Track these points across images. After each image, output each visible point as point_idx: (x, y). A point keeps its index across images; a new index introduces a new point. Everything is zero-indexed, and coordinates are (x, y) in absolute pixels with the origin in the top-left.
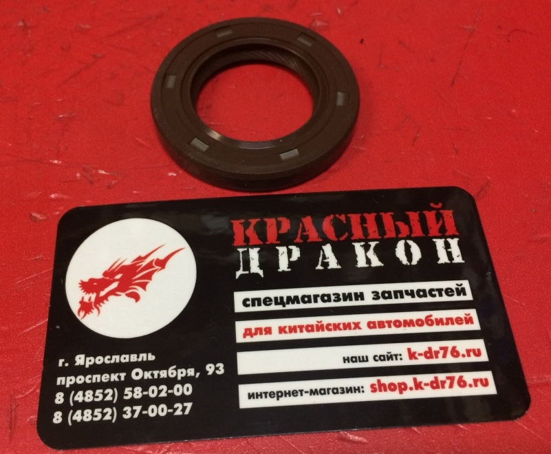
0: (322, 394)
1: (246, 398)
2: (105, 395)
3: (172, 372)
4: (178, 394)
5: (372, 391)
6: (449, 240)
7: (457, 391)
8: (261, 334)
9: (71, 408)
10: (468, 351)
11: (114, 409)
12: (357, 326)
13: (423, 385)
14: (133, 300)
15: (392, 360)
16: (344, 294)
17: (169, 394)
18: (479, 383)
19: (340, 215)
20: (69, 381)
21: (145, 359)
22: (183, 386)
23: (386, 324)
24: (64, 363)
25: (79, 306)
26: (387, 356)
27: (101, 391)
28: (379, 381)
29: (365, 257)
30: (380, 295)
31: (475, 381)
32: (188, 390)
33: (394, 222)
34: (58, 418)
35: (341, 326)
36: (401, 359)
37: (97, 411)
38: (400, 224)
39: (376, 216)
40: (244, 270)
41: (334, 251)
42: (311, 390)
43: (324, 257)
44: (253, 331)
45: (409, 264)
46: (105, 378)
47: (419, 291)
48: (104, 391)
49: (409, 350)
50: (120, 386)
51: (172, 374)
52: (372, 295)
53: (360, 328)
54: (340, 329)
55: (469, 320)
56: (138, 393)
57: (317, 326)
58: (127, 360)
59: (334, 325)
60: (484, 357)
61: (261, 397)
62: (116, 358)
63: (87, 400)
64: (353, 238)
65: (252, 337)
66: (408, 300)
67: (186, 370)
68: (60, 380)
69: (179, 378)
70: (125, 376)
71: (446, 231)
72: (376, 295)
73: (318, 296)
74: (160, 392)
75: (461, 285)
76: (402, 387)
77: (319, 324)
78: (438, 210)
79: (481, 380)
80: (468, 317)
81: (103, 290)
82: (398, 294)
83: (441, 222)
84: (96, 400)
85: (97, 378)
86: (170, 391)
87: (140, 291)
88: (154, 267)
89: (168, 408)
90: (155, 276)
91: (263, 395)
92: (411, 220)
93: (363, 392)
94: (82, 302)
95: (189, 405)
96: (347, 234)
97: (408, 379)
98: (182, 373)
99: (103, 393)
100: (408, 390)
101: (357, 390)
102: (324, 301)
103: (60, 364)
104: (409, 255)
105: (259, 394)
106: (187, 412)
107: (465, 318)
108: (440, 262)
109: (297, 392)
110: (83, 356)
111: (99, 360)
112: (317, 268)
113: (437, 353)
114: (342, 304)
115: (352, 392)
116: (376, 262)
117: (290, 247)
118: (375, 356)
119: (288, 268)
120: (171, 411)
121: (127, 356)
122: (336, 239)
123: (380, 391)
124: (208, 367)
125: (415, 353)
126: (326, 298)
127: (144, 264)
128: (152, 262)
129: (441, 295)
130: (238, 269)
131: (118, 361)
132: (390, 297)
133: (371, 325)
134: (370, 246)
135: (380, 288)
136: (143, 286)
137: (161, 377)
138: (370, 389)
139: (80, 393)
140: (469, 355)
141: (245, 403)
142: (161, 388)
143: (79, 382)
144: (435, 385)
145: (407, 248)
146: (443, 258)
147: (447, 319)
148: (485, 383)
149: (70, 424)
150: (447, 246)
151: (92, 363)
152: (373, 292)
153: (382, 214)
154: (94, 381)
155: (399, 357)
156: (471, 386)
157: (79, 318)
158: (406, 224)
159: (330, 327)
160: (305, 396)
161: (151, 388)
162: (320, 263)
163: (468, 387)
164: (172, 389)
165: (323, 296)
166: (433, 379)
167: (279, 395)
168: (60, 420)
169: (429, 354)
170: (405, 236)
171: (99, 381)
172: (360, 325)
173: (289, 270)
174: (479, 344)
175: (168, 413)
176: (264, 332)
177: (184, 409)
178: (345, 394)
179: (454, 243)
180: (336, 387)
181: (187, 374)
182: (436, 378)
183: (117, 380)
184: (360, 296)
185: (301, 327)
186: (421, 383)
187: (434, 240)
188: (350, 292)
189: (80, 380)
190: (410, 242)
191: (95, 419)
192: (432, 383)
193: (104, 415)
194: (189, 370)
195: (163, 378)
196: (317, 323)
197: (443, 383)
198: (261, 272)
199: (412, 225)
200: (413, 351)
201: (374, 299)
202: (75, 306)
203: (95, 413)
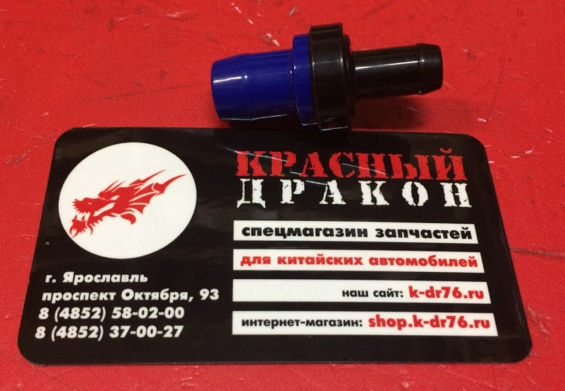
0: (318, 325)
1: (240, 324)
2: (92, 314)
3: (164, 295)
4: (168, 316)
5: (371, 326)
6: (457, 185)
7: (457, 331)
8: (259, 262)
9: (56, 324)
10: (471, 293)
11: (101, 327)
12: (359, 261)
13: (422, 323)
14: (128, 222)
15: (393, 296)
16: (347, 230)
17: (159, 316)
18: (480, 325)
19: (348, 153)
20: (56, 297)
21: (137, 280)
22: (175, 309)
23: (389, 262)
24: (51, 279)
25: (71, 224)
26: (388, 292)
27: (89, 309)
28: (378, 316)
29: (370, 195)
30: (384, 233)
31: (477, 322)
32: (180, 313)
33: (403, 163)
34: (40, 333)
35: (343, 261)
36: (402, 296)
37: (83, 329)
38: (408, 166)
39: (384, 157)
40: (245, 200)
41: (339, 187)
42: (308, 322)
43: (329, 193)
44: (251, 260)
45: (415, 205)
46: (94, 296)
47: (423, 232)
48: (91, 309)
49: (411, 288)
50: (109, 305)
51: (164, 296)
52: (376, 233)
53: (361, 264)
54: (341, 263)
55: (473, 263)
56: (127, 313)
57: (317, 258)
58: (118, 280)
59: (335, 259)
60: (486, 300)
61: (256, 325)
62: (106, 278)
63: (73, 317)
64: (359, 176)
65: (250, 265)
66: (412, 239)
67: (179, 293)
68: (46, 296)
69: (171, 301)
70: (115, 296)
71: (454, 176)
72: (380, 233)
73: (320, 229)
74: (150, 313)
75: (467, 228)
76: (402, 324)
77: (320, 257)
78: (447, 155)
79: (482, 322)
80: (472, 260)
81: (98, 210)
82: (403, 233)
83: (450, 167)
84: (83, 317)
85: (85, 296)
86: (161, 314)
87: (136, 213)
88: (152, 191)
89: (158, 330)
90: (153, 200)
91: (258, 323)
92: (419, 163)
93: (361, 325)
94: (75, 221)
95: (180, 328)
96: (353, 172)
97: (408, 316)
98: (174, 296)
99: (90, 311)
100: (407, 327)
101: (355, 323)
102: (326, 235)
103: (47, 280)
104: (415, 196)
105: (254, 321)
106: (177, 335)
107: (470, 261)
108: (446, 205)
109: (293, 322)
110: (71, 274)
111: (89, 279)
112: (321, 203)
113: (438, 293)
114: (344, 239)
115: (349, 325)
116: (381, 201)
117: (295, 181)
118: (375, 292)
119: (291, 201)
120: (160, 332)
121: (118, 276)
122: (342, 176)
123: (379, 325)
124: (202, 292)
125: (416, 291)
126: (328, 232)
127: (142, 187)
128: (151, 185)
129: (445, 237)
130: (240, 199)
131: (108, 280)
132: (394, 235)
133: (373, 261)
134: (376, 185)
135: (385, 226)
136: (140, 209)
137: (153, 299)
138: (368, 324)
139: (66, 310)
140: (471, 297)
141: (238, 329)
142: (151, 309)
143: (65, 299)
144: (435, 323)
145: (414, 190)
146: (450, 201)
147: (451, 261)
148: (486, 325)
149: (53, 339)
150: (455, 190)
151: (81, 281)
152: (377, 230)
153: (390, 155)
154: (82, 298)
155: (399, 294)
156: (471, 326)
157: (71, 236)
158: (414, 166)
159: (331, 261)
160: (301, 326)
161: (142, 309)
162: (324, 198)
163: (468, 328)
164: (163, 311)
165: (325, 230)
166: (433, 318)
167: (274, 323)
168: (43, 335)
169: (430, 293)
170: (413, 178)
171: (87, 298)
172: (362, 261)
173: (293, 202)
174: (482, 287)
175: (157, 335)
176: (262, 262)
177: (174, 332)
178: (343, 327)
179: (462, 188)
180: (333, 319)
181: (180, 297)
182: (436, 317)
183: (106, 299)
184: (364, 233)
185: (301, 260)
186: (420, 320)
187: (442, 184)
188: (353, 228)
189: (67, 296)
190: (418, 184)
191: (80, 336)
192: (432, 321)
193: (89, 332)
194: (182, 294)
195: (155, 300)
196: (317, 256)
197: (443, 322)
198: (263, 203)
199: (420, 168)
200: (414, 288)
201: (377, 236)
202: (67, 224)
203: (81, 331)
